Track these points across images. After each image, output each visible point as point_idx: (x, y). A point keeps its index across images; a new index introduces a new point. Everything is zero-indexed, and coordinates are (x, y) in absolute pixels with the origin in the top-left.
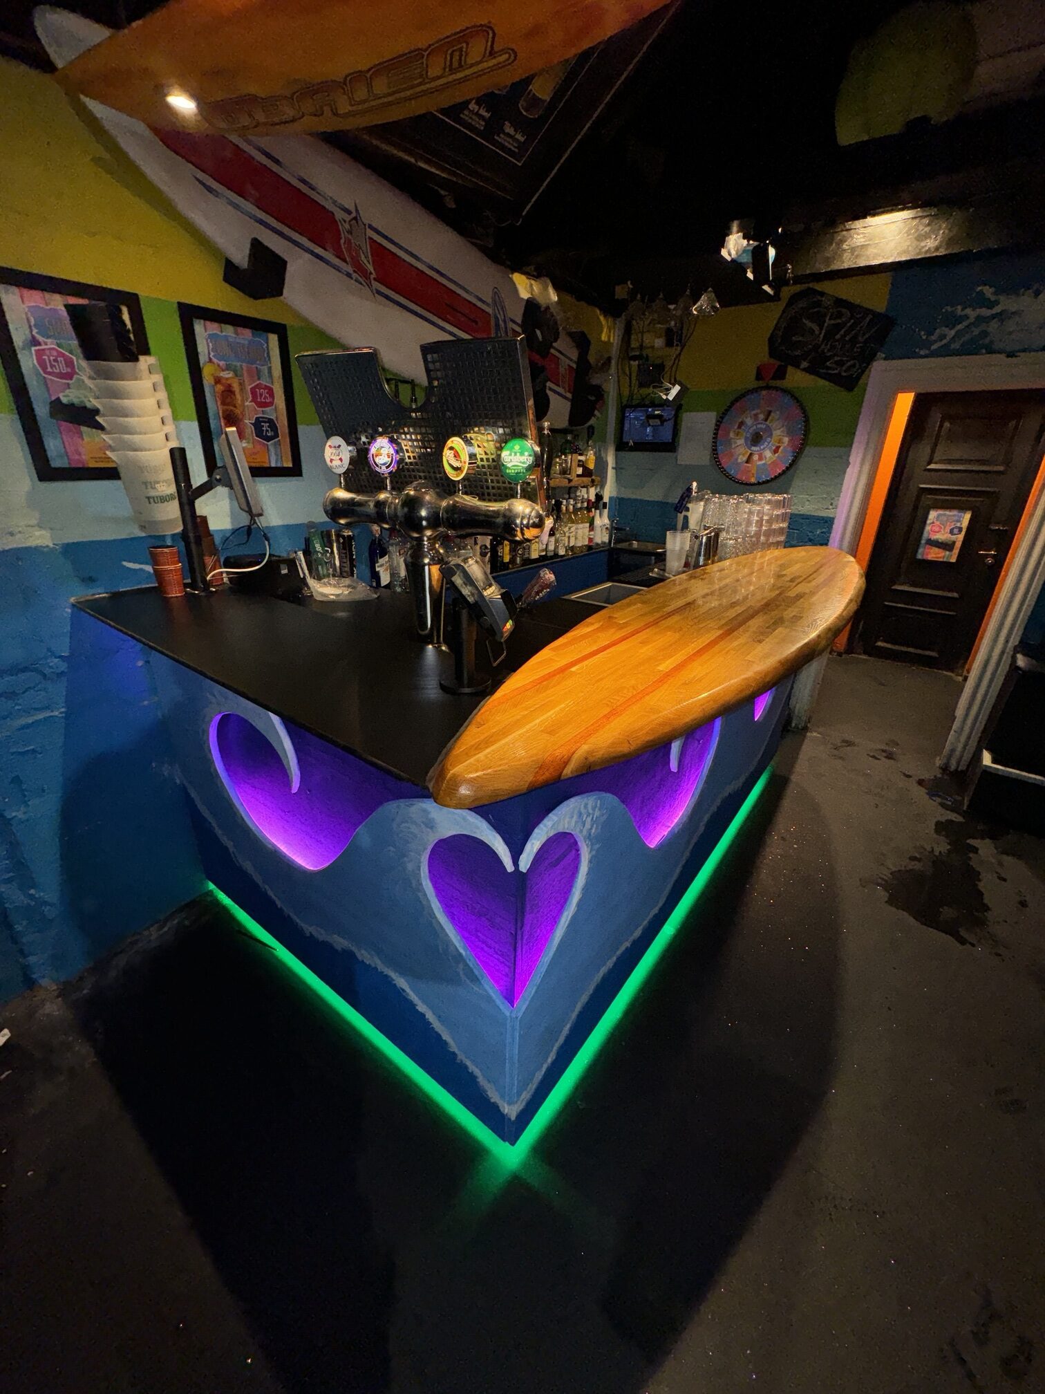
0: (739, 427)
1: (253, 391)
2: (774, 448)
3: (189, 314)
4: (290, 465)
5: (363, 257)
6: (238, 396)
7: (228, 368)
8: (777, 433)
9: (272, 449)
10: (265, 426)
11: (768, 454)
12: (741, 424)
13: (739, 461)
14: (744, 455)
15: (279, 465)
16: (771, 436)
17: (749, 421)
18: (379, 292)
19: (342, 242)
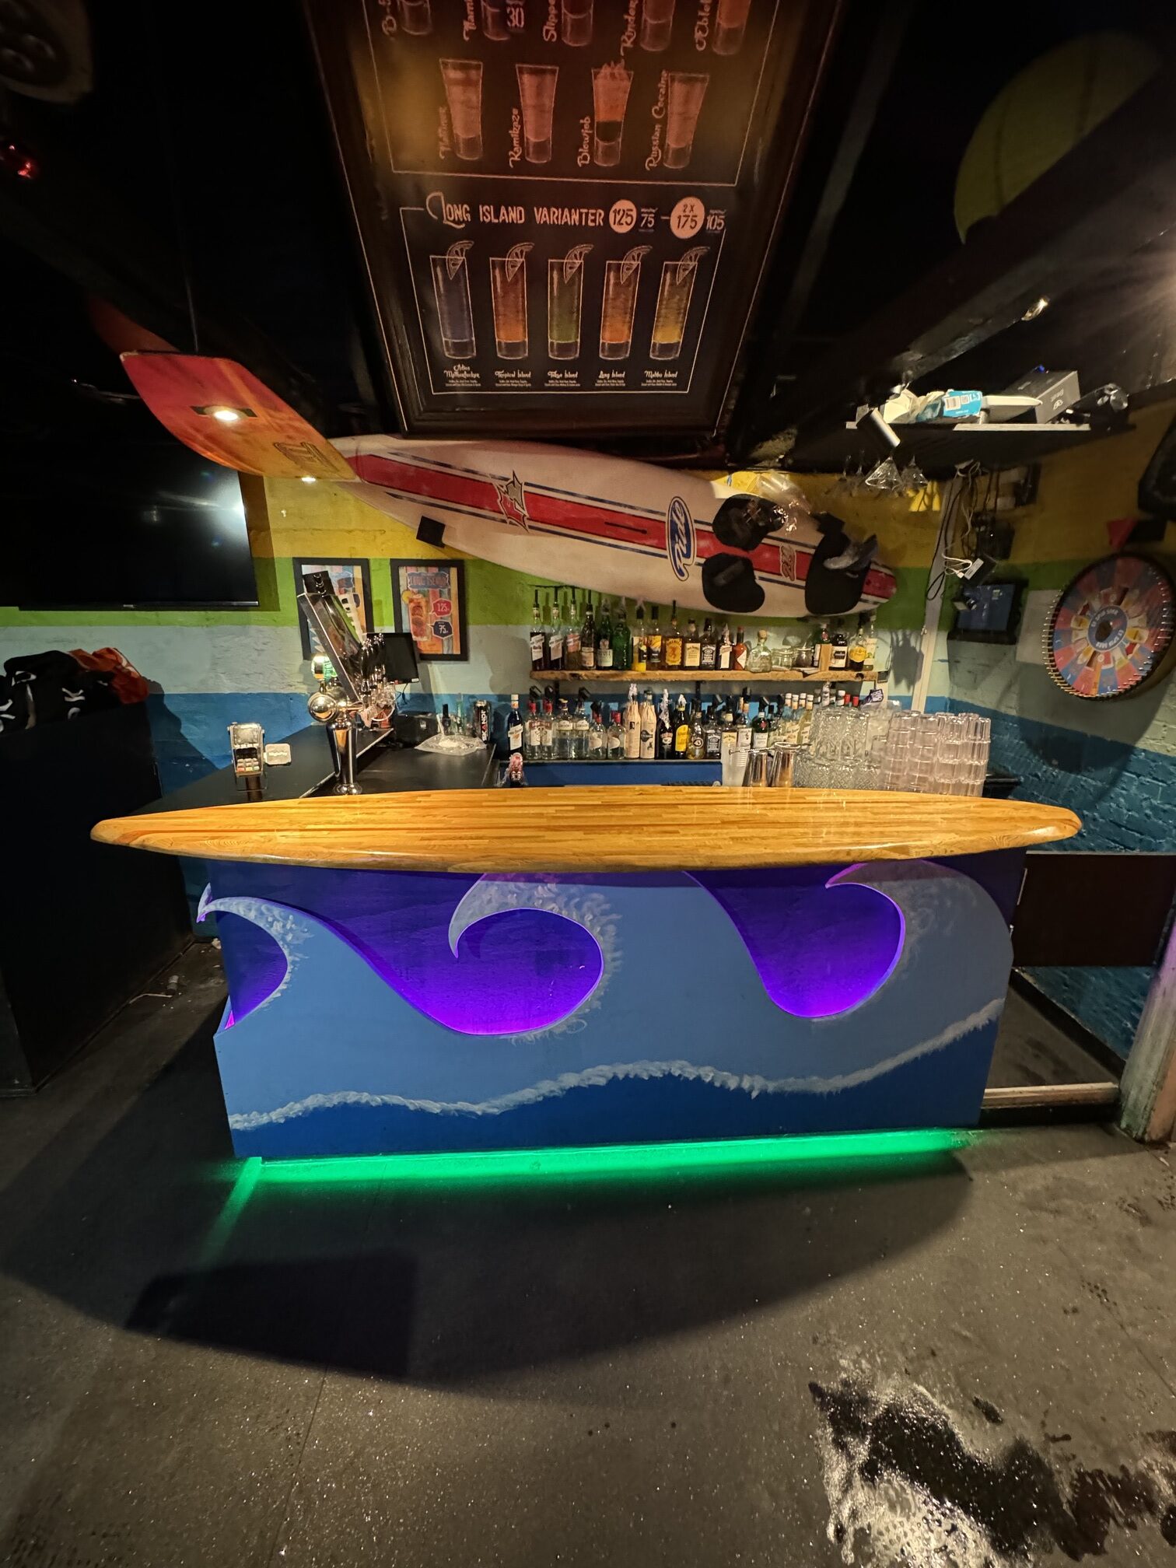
0: (1083, 613)
1: (435, 605)
2: (1127, 645)
3: (396, 564)
4: (459, 653)
5: (518, 506)
6: (424, 609)
7: (419, 592)
8: (1131, 623)
9: (445, 643)
10: (442, 627)
11: (1118, 654)
12: (1087, 607)
13: (1079, 662)
14: (1086, 654)
15: (450, 653)
16: (1124, 627)
17: (1096, 605)
18: (530, 527)
19: (499, 501)
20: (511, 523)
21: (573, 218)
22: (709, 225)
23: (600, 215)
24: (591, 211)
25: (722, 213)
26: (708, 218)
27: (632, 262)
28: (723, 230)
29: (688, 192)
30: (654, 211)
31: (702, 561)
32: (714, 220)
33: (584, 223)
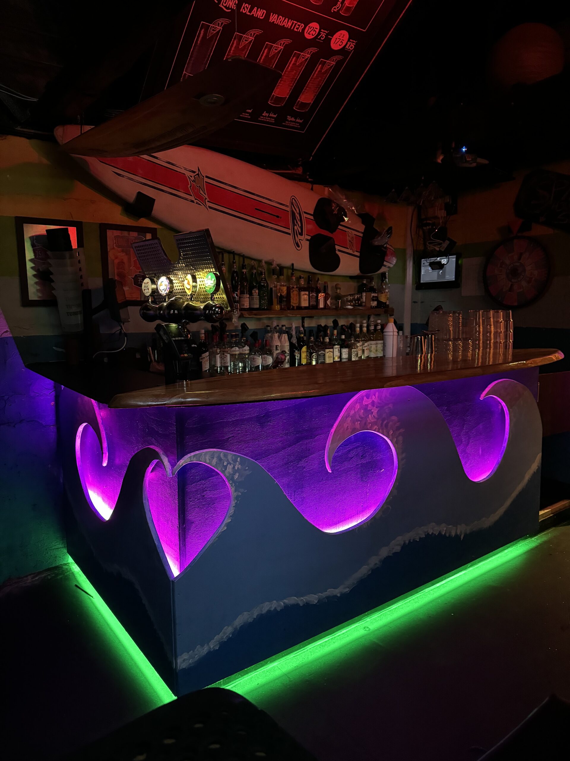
0: (501, 266)
1: (135, 262)
2: (528, 279)
3: (104, 228)
5: (201, 192)
6: (127, 265)
7: (122, 251)
8: (527, 268)
10: (140, 279)
13: (504, 290)
16: (524, 270)
18: (210, 207)
19: (189, 186)
20: (197, 203)
21: (288, 23)
22: (347, 47)
23: (302, 26)
24: (299, 23)
25: (355, 42)
26: (348, 43)
27: (307, 55)
28: (352, 50)
29: (344, 28)
30: (327, 32)
31: (309, 238)
32: (351, 44)
33: (292, 29)
